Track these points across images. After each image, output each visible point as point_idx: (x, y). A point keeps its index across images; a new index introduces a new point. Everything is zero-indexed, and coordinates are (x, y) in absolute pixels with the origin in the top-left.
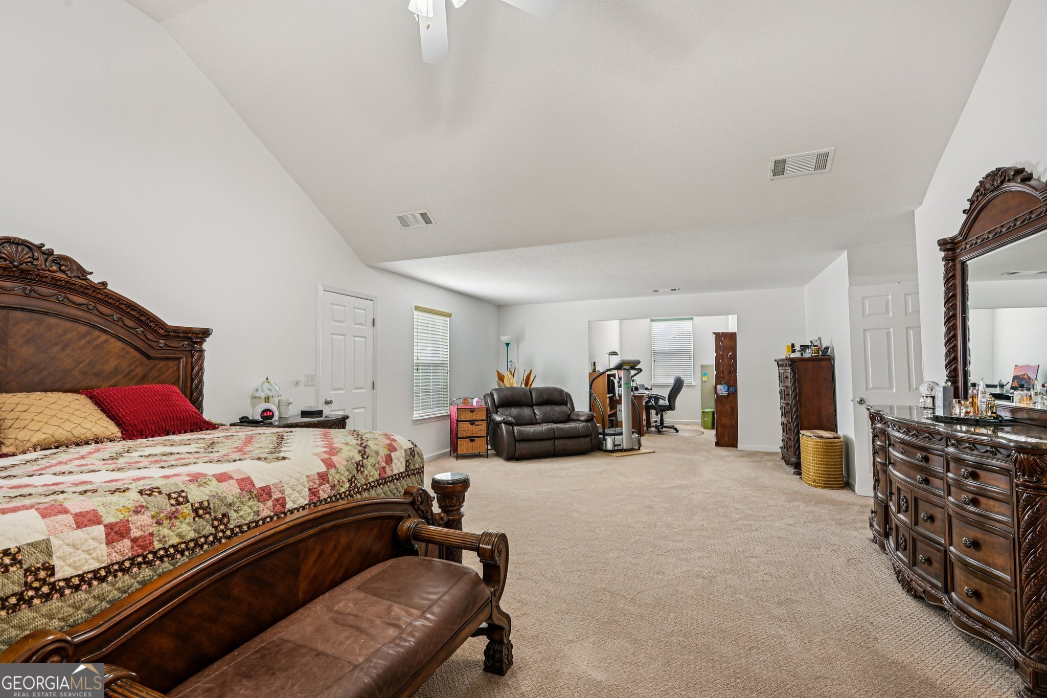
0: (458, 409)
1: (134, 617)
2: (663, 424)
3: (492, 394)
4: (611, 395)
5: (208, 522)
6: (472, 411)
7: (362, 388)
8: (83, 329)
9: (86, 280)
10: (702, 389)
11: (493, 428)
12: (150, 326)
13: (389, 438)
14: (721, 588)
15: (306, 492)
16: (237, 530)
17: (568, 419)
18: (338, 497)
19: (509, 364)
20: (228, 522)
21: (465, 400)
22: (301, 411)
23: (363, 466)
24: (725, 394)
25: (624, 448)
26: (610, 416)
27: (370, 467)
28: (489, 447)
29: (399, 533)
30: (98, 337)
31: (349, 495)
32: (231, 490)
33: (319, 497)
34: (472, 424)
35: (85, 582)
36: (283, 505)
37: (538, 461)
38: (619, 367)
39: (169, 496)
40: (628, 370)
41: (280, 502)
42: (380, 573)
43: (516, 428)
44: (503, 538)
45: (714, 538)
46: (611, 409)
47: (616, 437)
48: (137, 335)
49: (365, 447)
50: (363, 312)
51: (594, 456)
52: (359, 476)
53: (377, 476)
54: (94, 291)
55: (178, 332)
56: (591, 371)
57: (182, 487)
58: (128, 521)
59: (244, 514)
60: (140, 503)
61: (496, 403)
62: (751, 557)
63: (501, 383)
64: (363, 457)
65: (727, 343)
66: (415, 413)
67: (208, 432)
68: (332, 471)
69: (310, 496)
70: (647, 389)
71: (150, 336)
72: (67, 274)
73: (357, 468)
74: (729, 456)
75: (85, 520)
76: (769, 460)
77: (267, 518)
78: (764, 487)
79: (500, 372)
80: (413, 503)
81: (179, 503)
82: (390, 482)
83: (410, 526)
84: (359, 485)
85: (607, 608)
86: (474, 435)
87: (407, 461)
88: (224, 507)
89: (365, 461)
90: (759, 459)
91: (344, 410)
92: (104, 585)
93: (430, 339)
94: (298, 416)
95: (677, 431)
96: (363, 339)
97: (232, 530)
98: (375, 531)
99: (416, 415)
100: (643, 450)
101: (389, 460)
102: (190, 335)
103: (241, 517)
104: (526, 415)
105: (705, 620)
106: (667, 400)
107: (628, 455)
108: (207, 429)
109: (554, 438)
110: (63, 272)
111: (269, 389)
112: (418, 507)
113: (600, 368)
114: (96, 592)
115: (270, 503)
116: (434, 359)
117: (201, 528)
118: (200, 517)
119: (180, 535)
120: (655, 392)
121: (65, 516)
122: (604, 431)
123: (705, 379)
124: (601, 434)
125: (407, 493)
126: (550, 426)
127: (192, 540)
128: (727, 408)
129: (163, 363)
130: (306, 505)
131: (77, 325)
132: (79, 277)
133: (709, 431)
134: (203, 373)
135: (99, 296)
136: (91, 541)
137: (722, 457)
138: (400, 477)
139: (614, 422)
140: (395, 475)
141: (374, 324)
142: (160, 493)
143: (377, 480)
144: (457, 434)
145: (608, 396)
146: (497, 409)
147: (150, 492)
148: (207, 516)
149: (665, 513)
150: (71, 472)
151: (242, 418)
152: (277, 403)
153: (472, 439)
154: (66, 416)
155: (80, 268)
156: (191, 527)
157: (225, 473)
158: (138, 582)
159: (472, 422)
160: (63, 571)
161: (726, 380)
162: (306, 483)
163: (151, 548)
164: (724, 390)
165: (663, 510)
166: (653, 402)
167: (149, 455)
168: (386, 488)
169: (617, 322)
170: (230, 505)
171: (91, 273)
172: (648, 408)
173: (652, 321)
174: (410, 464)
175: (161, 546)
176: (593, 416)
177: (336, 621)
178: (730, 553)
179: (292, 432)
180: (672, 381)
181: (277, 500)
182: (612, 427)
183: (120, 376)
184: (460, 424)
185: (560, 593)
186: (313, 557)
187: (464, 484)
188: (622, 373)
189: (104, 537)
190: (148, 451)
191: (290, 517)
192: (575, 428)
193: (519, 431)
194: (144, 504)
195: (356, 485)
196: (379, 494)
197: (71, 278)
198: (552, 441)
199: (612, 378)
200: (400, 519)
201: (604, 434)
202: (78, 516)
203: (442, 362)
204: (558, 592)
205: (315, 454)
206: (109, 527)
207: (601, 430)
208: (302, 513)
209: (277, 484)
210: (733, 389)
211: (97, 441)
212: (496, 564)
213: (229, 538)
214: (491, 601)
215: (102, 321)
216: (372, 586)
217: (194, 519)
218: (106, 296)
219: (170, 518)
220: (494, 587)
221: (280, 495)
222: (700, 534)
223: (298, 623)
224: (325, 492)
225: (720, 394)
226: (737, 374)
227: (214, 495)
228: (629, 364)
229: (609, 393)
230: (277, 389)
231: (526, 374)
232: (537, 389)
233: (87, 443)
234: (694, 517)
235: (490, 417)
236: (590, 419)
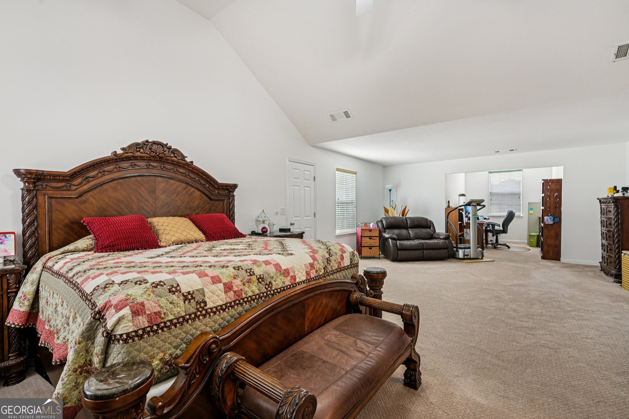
0: (362, 229)
1: (240, 331)
2: (498, 242)
3: (381, 221)
4: (461, 222)
5: (263, 286)
6: (370, 231)
7: (309, 216)
8: (184, 185)
9: (185, 160)
10: (529, 220)
11: (383, 242)
12: (211, 183)
13: (340, 245)
14: (565, 357)
15: (305, 274)
16: (276, 291)
17: (432, 237)
18: (319, 277)
19: (391, 203)
20: (272, 287)
21: (366, 224)
22: (280, 229)
23: (330, 261)
24: (551, 223)
25: (472, 257)
26: (460, 236)
27: (333, 261)
28: (380, 253)
29: (351, 300)
30: (190, 189)
31: (324, 276)
32: (271, 270)
33: (310, 276)
34: (370, 239)
35: (218, 310)
36: (295, 279)
37: (412, 262)
38: (469, 204)
39: (246, 270)
40: (475, 206)
41: (294, 278)
42: (344, 321)
43: (398, 242)
44: (417, 308)
45: (553, 322)
46: (460, 232)
47: (466, 250)
48: (206, 188)
49: (330, 250)
50: (309, 172)
51: (450, 262)
52: (328, 266)
53: (336, 267)
54: (188, 166)
55: (223, 186)
56: (446, 207)
57: (251, 267)
58: (232, 282)
59: (279, 282)
60: (235, 274)
61: (384, 226)
62: (587, 338)
63: (387, 214)
64: (330, 256)
65: (554, 186)
66: (337, 231)
67: (242, 238)
68: (316, 263)
69: (306, 276)
70: (485, 219)
71: (211, 189)
72: (177, 158)
73: (327, 262)
74: (554, 266)
75: (216, 280)
76: (590, 271)
77: (288, 285)
78: (589, 290)
79: (386, 207)
80: (357, 284)
81: (251, 275)
82: (343, 270)
83: (357, 296)
84: (328, 271)
85: (479, 359)
86: (371, 245)
87: (351, 259)
88: (269, 279)
89: (331, 258)
90: (579, 270)
91: (300, 228)
92: (225, 313)
93: (344, 188)
94: (278, 231)
95: (509, 248)
96: (309, 188)
97: (274, 291)
98: (339, 297)
99: (338, 232)
100: (485, 259)
101: (342, 258)
102: (228, 188)
103: (277, 284)
104: (404, 234)
105: (556, 377)
106: (501, 226)
107: (475, 262)
108: (241, 237)
109: (423, 249)
110: (176, 157)
111: (265, 217)
112: (359, 286)
113: (453, 205)
114: (222, 316)
115: (289, 278)
116: (347, 199)
117: (261, 288)
118: (260, 283)
119: (253, 292)
120: (491, 221)
121: (207, 277)
122: (457, 245)
123: (531, 212)
124: (455, 247)
125: (353, 277)
126: (420, 241)
127: (257, 294)
128: (553, 233)
129: (217, 203)
130: (305, 280)
131: (182, 183)
132: (182, 159)
133: (534, 248)
134: (234, 208)
135: (190, 169)
136: (219, 291)
137: (549, 267)
138: (347, 268)
139: (462, 240)
140: (345, 267)
141: (314, 179)
142: (242, 269)
143: (337, 269)
144: (361, 244)
145: (459, 223)
146: (385, 230)
147: (238, 268)
148: (263, 282)
149: (510, 302)
150: (196, 256)
151: (253, 232)
152: (268, 224)
153: (370, 247)
154: (183, 229)
155: (182, 154)
156: (257, 287)
157: (267, 260)
158: (237, 313)
159: (370, 238)
160: (210, 305)
161: (552, 213)
162: (304, 268)
163: (241, 297)
164: (550, 220)
165: (508, 300)
166: (491, 228)
167: (225, 250)
168: (341, 273)
169: (463, 174)
170: (272, 277)
171: (187, 157)
172: (487, 231)
173: (490, 173)
174: (352, 260)
175: (245, 296)
176: (449, 236)
177: (327, 345)
178: (569, 334)
179: (284, 240)
180: (505, 214)
181: (292, 277)
182: (461, 243)
183: (200, 209)
184: (363, 238)
185: (444, 345)
186: (311, 308)
187: (384, 274)
188: (470, 208)
189: (223, 289)
190: (223, 247)
191: (298, 287)
192: (437, 243)
193: (400, 244)
194: (237, 274)
195: (327, 271)
196: (338, 277)
197: (179, 160)
198: (422, 250)
199: (461, 211)
200: (350, 292)
201: (457, 248)
202: (212, 278)
203: (351, 201)
204: (443, 344)
205: (306, 253)
206: (225, 284)
207: (455, 245)
208: (304, 285)
209: (291, 268)
210: (558, 219)
211: (196, 241)
212: (413, 324)
213: (273, 295)
214: (411, 345)
215: (191, 181)
216: (342, 328)
217: (258, 283)
218: (193, 168)
219: (248, 282)
220: (412, 337)
221: (293, 274)
222: (541, 318)
223: (308, 344)
224: (313, 274)
225: (547, 223)
226: (562, 209)
227: (265, 272)
228: (476, 202)
229: (459, 221)
230: (268, 216)
231: (403, 209)
232: (410, 218)
233: (192, 242)
234: (534, 306)
235: (381, 235)
236: (447, 238)
